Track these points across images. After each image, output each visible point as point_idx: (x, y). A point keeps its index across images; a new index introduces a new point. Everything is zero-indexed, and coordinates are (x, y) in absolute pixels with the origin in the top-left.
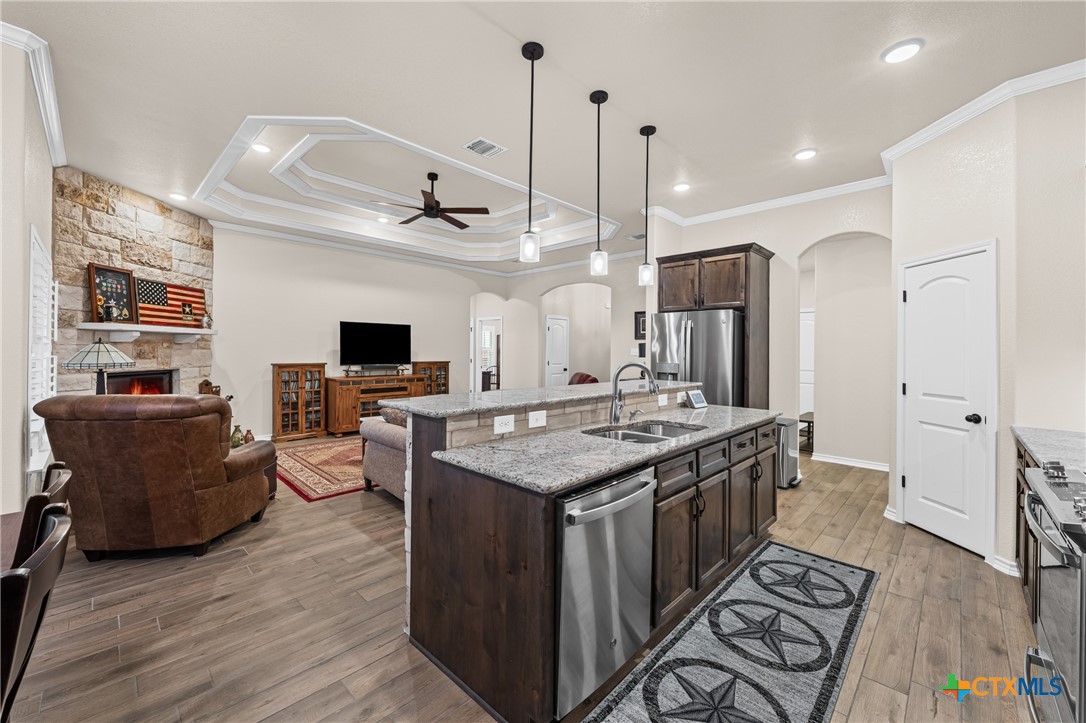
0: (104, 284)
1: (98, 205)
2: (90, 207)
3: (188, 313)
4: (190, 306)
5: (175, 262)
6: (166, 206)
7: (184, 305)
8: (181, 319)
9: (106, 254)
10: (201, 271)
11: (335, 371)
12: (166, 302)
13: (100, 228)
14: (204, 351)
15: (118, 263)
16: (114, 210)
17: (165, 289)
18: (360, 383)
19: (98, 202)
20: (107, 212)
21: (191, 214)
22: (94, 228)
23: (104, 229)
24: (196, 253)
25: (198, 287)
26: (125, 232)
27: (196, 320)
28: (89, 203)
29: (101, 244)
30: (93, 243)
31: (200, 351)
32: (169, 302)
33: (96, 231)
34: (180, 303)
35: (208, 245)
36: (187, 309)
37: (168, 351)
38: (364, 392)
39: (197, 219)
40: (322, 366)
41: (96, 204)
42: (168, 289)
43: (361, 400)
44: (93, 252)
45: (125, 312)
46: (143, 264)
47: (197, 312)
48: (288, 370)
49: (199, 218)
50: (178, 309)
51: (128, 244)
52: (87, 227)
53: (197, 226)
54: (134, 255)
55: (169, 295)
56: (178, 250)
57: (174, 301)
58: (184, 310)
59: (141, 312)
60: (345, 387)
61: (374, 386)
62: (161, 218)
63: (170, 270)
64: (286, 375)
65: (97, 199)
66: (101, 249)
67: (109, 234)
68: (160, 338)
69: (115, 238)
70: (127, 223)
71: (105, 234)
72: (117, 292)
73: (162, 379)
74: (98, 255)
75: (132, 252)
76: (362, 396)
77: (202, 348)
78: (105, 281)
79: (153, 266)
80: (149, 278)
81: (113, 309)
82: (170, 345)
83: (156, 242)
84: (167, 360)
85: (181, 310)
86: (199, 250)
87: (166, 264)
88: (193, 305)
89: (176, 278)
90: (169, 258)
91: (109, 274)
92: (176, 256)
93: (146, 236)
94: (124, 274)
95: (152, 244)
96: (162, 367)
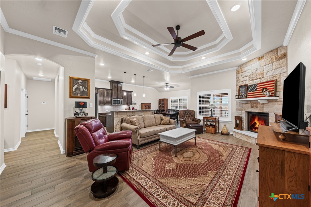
3: (265, 92)
4: (266, 89)
6: (261, 57)
7: (263, 89)
8: (261, 94)
10: (278, 71)
12: (256, 90)
15: (247, 83)
17: (257, 85)
20: (244, 71)
29: (243, 80)
31: (279, 106)
32: (258, 89)
34: (262, 89)
36: (264, 90)
39: (275, 50)
42: (258, 85)
45: (245, 96)
50: (260, 91)
51: (249, 76)
55: (258, 87)
57: (259, 89)
58: (263, 91)
59: (248, 95)
62: (259, 62)
63: (263, 77)
67: (245, 76)
69: (247, 76)
70: (249, 71)
72: (244, 91)
74: (243, 83)
78: (242, 89)
79: (256, 79)
80: (256, 83)
81: (243, 95)
82: (263, 104)
83: (258, 71)
84: (262, 109)
85: (262, 91)
86: (277, 63)
87: (261, 76)
88: (268, 88)
89: (265, 79)
90: (262, 74)
91: (243, 87)
92: (265, 71)
93: (254, 71)
94: (246, 86)
95: (256, 72)
96: (260, 111)
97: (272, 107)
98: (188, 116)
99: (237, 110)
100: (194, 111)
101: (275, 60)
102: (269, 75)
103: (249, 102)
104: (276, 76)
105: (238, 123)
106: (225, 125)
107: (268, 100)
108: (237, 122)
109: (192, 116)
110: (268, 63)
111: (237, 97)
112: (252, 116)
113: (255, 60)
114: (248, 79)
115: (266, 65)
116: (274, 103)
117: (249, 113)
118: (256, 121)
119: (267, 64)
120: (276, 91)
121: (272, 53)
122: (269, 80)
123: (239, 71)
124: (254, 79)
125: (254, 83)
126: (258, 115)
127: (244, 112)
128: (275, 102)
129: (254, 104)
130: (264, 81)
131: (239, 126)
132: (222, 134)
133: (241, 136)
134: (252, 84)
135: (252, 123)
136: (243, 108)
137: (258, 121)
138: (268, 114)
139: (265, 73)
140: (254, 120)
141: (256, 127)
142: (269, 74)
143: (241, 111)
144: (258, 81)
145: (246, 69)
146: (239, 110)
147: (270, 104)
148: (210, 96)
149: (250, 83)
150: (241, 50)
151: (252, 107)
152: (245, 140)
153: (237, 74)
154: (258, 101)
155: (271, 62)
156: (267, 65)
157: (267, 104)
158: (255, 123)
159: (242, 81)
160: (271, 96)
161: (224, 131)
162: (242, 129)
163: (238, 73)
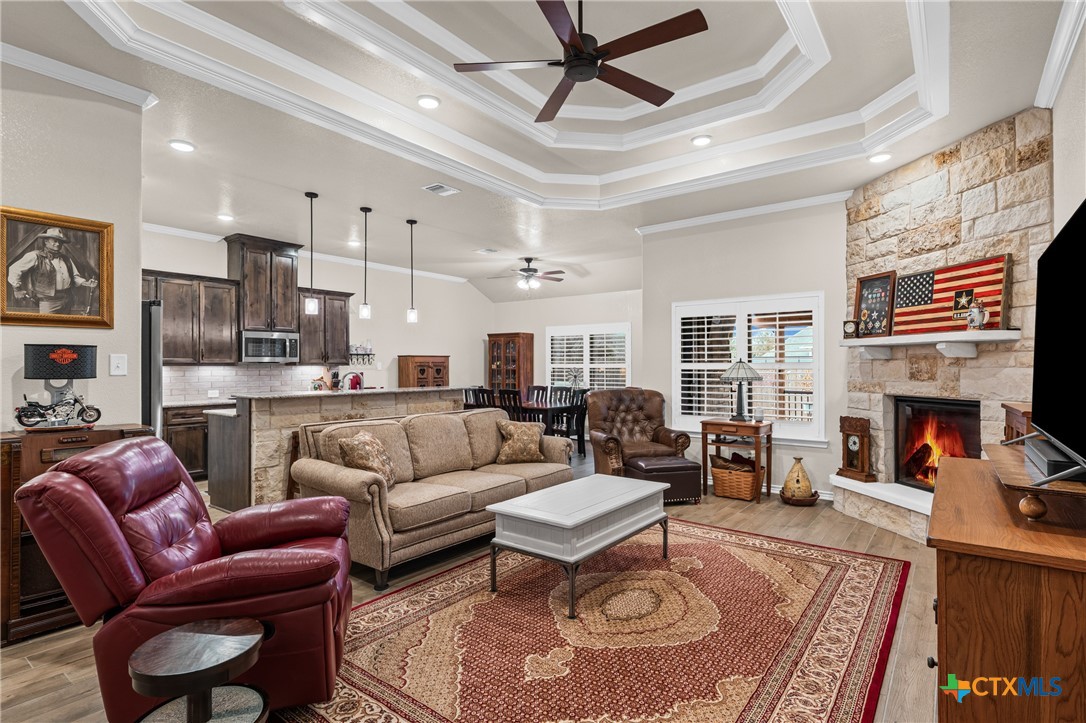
0: (871, 296)
2: (869, 218)
3: (963, 307)
4: (969, 293)
6: (947, 150)
7: (959, 295)
8: (949, 319)
12: (930, 299)
16: (884, 207)
17: (932, 278)
20: (880, 213)
22: (872, 238)
23: (880, 232)
29: (876, 252)
32: (935, 296)
33: (873, 240)
34: (952, 294)
37: (952, 370)
42: (937, 277)
45: (885, 323)
47: (984, 300)
49: (1011, 119)
50: (946, 304)
51: (901, 236)
52: (869, 240)
55: (936, 287)
56: (971, 205)
57: (943, 293)
58: (957, 303)
62: (945, 171)
66: (878, 257)
67: (884, 236)
69: (891, 236)
70: (899, 211)
71: (882, 238)
72: (881, 302)
78: (871, 293)
79: (929, 250)
80: (927, 269)
81: (874, 322)
82: (957, 361)
83: (936, 212)
84: (952, 384)
85: (952, 304)
86: (1012, 181)
87: (948, 238)
88: (977, 290)
89: (964, 252)
90: (954, 226)
91: (877, 283)
92: (966, 216)
93: (920, 214)
94: (887, 278)
95: (931, 218)
96: (946, 395)
97: (994, 375)
98: (630, 417)
99: (852, 387)
100: (659, 395)
101: (1004, 170)
102: (982, 234)
103: (900, 354)
104: (1011, 241)
105: (855, 448)
106: (799, 460)
107: (977, 344)
108: (851, 443)
109: (649, 418)
110: (978, 182)
111: (851, 328)
112: (913, 415)
113: (923, 162)
114: (895, 250)
115: (968, 189)
116: (1001, 358)
117: (899, 401)
118: (929, 439)
119: (972, 182)
120: (1009, 307)
121: (992, 135)
122: (980, 254)
123: (858, 212)
124: (920, 252)
125: (921, 268)
126: (939, 413)
127: (882, 395)
128: (1007, 355)
129: (922, 359)
130: (963, 259)
131: (857, 464)
132: (787, 500)
133: (866, 506)
134: (911, 272)
135: (912, 448)
136: (876, 380)
137: (938, 437)
138: (976, 405)
139: (965, 226)
140: (921, 434)
141: (928, 468)
142: (981, 228)
143: (866, 395)
144: (936, 259)
145: (887, 201)
146: (860, 390)
147: (985, 361)
148: (733, 321)
149: (905, 268)
150: (867, 113)
151: (913, 376)
152: (885, 523)
153: (849, 224)
154: (938, 347)
155: (987, 177)
156: (972, 188)
157: (974, 363)
158: (927, 449)
159: (872, 259)
160: (990, 326)
161: (793, 485)
162: (871, 478)
163: (853, 217)
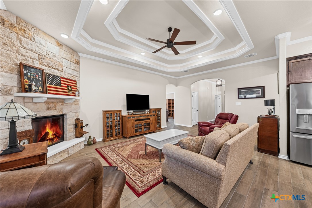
0: (29, 74)
1: (25, 35)
2: (21, 35)
3: (70, 90)
4: (71, 87)
5: (64, 68)
6: (60, 43)
7: (68, 86)
8: (67, 92)
9: (30, 60)
10: (75, 73)
11: (125, 113)
12: (60, 85)
13: (27, 47)
14: (77, 106)
15: (37, 65)
16: (34, 39)
18: (134, 117)
19: (25, 33)
20: (31, 40)
21: (71, 49)
22: (23, 46)
23: (29, 47)
24: (73, 66)
25: (74, 79)
26: (40, 51)
27: (73, 93)
28: (20, 33)
29: (27, 54)
30: (23, 53)
31: (75, 106)
32: (62, 85)
33: (25, 48)
34: (66, 86)
35: (78, 63)
36: (70, 88)
37: (62, 106)
38: (136, 121)
39: (73, 51)
40: (121, 111)
41: (24, 34)
42: (61, 79)
43: (135, 124)
44: (23, 58)
45: (40, 88)
46: (50, 67)
47: (74, 90)
48: (108, 113)
49: (74, 51)
50: (65, 88)
52: (19, 45)
53: (73, 54)
54: (45, 62)
55: (62, 82)
56: (65, 63)
57: (64, 85)
58: (68, 89)
59: (48, 88)
60: (129, 119)
61: (139, 118)
62: (58, 48)
63: (62, 71)
64: (108, 115)
65: (25, 32)
66: (28, 57)
67: (32, 50)
68: (58, 101)
69: (35, 53)
70: (41, 47)
71: (30, 50)
72: (36, 79)
73: (60, 118)
74: (26, 60)
75: (44, 61)
76: (135, 122)
77: (76, 105)
78: (30, 73)
82: (63, 104)
83: (56, 58)
84: (61, 110)
87: (60, 68)
91: (33, 70)
92: (64, 65)
93: (50, 54)
102: (69, 73)
114: (38, 60)
115: (65, 59)
118: (48, 130)
135: (40, 136)
147: (69, 104)
151: (48, 109)
155: (69, 59)
158: (47, 134)
